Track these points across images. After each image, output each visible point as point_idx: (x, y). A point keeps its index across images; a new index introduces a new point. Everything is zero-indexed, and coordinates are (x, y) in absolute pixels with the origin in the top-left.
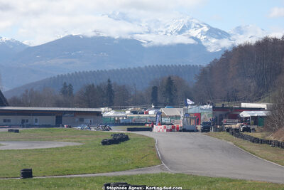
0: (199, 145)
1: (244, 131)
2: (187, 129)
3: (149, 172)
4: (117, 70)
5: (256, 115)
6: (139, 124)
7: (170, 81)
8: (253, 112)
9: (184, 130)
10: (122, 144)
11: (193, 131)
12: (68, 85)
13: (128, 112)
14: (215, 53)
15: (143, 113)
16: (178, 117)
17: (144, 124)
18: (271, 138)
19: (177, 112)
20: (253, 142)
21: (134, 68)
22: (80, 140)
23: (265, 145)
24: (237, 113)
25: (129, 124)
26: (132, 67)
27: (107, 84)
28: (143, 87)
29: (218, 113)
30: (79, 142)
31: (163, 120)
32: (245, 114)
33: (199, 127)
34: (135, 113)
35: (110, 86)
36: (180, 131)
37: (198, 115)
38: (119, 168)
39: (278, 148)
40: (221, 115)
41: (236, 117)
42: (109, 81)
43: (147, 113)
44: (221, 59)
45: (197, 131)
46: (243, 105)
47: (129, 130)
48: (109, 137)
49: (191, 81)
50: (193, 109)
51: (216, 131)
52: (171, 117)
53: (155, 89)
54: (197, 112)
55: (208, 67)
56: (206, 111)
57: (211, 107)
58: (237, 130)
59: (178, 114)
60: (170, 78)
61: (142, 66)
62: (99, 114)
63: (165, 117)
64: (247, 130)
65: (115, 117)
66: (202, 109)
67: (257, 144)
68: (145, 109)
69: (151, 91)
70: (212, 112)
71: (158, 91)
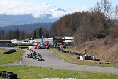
4: (23, 25)
6: (25, 46)
7: (41, 29)
9: (41, 48)
11: (44, 48)
12: (3, 31)
13: (22, 41)
15: (28, 41)
16: (40, 43)
17: (27, 46)
18: (70, 50)
19: (40, 41)
20: (63, 52)
21: (30, 24)
24: (62, 41)
25: (20, 46)
28: (30, 32)
31: (35, 44)
33: (47, 47)
34: (25, 41)
35: (18, 31)
36: (39, 48)
37: (48, 42)
39: (71, 54)
40: (56, 42)
42: (17, 29)
43: (29, 41)
45: (46, 48)
49: (49, 29)
50: (46, 40)
51: (52, 48)
52: (38, 43)
53: (35, 32)
56: (51, 40)
57: (53, 39)
60: (41, 28)
61: (33, 23)
62: (10, 42)
63: (35, 43)
64: (64, 47)
66: (49, 40)
67: (64, 53)
68: (29, 40)
69: (33, 33)
70: (53, 41)
71: (36, 33)
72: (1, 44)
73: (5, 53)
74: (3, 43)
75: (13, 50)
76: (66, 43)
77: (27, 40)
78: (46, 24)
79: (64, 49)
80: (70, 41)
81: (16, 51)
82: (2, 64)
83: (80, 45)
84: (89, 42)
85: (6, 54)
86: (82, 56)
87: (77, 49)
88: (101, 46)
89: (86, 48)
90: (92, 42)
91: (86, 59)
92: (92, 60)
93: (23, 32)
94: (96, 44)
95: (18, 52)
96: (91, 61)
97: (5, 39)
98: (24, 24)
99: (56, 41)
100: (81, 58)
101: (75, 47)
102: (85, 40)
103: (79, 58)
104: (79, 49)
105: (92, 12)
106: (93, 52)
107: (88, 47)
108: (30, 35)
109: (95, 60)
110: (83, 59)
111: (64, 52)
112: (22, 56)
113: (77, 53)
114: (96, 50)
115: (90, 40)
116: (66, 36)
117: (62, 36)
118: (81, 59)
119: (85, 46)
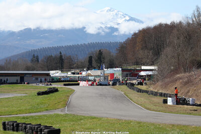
0: (100, 95)
1: (138, 84)
6: (74, 81)
7: (100, 53)
8: (148, 72)
9: (101, 85)
11: (106, 85)
13: (69, 73)
15: (79, 74)
16: (99, 76)
17: (77, 81)
18: (151, 89)
19: (98, 72)
20: (138, 91)
22: (27, 92)
24: (137, 73)
25: (66, 81)
27: (59, 55)
28: (83, 57)
29: (125, 73)
30: (26, 93)
31: (90, 78)
32: (143, 73)
33: (111, 83)
34: (74, 73)
35: (61, 56)
36: (98, 85)
37: (112, 75)
39: (151, 96)
42: (61, 53)
43: (81, 74)
45: (110, 85)
46: (143, 68)
47: (65, 85)
49: (114, 52)
50: (108, 71)
51: (120, 85)
52: (95, 76)
53: (90, 58)
54: (112, 73)
56: (117, 72)
57: (121, 69)
59: (100, 74)
60: (100, 51)
61: (87, 43)
62: (48, 75)
63: (91, 76)
64: (141, 84)
66: (115, 71)
67: (139, 93)
68: (80, 71)
69: (88, 59)
70: (121, 72)
71: (93, 59)
72: (34, 79)
73: (39, 94)
74: (37, 77)
75: (54, 88)
76: (143, 76)
77: (78, 71)
78: (109, 45)
79: (139, 87)
80: (150, 73)
81: (59, 90)
82: (35, 112)
83: (167, 80)
84: (183, 74)
85: (42, 95)
86: (170, 98)
87: (162, 87)
89: (178, 85)
90: (187, 74)
91: (177, 104)
92: (188, 104)
93: (70, 58)
94: (195, 77)
95: (62, 91)
96: (185, 106)
97: (39, 70)
98: (71, 45)
99: (127, 73)
100: (170, 101)
101: (160, 83)
102: (176, 71)
103: (165, 102)
104: (166, 86)
105: (189, 24)
106: (190, 92)
107: (181, 83)
108: (82, 63)
109: (193, 105)
110: (173, 103)
111: (140, 91)
112: (68, 99)
113: (162, 93)
114: (195, 89)
115: (185, 72)
116: (144, 65)
117: (137, 64)
118: (168, 104)
119: (176, 80)
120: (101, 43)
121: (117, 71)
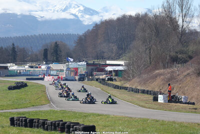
1: (108, 80)
2: (68, 79)
3: (41, 109)
4: (19, 37)
5: (117, 69)
6: (35, 75)
7: (56, 45)
8: (114, 67)
10: (23, 90)
11: (72, 80)
13: (27, 67)
14: (88, 25)
15: (37, 68)
16: (62, 71)
17: (38, 76)
18: (127, 85)
21: (31, 36)
23: (123, 90)
24: (103, 68)
25: (27, 75)
26: (29, 35)
27: (12, 47)
28: (37, 49)
29: (90, 67)
31: (52, 73)
32: (109, 69)
33: (77, 78)
34: (32, 67)
35: (14, 48)
36: (64, 80)
37: (76, 69)
38: (20, 106)
39: (132, 92)
40: (92, 69)
41: (103, 70)
42: (13, 45)
43: (40, 67)
44: (93, 30)
45: (76, 80)
46: (108, 62)
47: (27, 79)
48: (13, 85)
49: (71, 45)
50: (72, 65)
51: (88, 80)
52: (57, 70)
53: (46, 51)
54: (75, 67)
55: (83, 35)
57: (86, 63)
58: (103, 80)
59: (62, 68)
60: (56, 43)
61: (37, 34)
63: (53, 70)
64: (111, 79)
65: (17, 70)
66: (79, 65)
68: (39, 65)
69: (43, 52)
71: (48, 52)
73: (10, 88)
77: (34, 64)
84: (162, 70)
86: (162, 96)
87: (140, 83)
88: (189, 78)
89: (158, 81)
91: (170, 101)
93: (23, 50)
94: (178, 73)
98: (21, 36)
99: (92, 67)
101: (136, 79)
103: (156, 99)
104: (145, 82)
106: (175, 89)
109: (186, 103)
112: (46, 94)
113: (144, 90)
114: (180, 86)
116: (109, 59)
119: (156, 77)
120: (53, 34)
121: (82, 65)
